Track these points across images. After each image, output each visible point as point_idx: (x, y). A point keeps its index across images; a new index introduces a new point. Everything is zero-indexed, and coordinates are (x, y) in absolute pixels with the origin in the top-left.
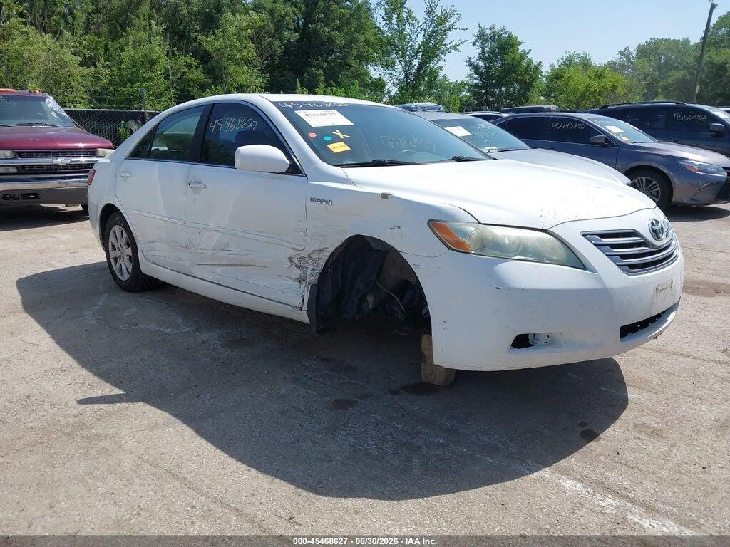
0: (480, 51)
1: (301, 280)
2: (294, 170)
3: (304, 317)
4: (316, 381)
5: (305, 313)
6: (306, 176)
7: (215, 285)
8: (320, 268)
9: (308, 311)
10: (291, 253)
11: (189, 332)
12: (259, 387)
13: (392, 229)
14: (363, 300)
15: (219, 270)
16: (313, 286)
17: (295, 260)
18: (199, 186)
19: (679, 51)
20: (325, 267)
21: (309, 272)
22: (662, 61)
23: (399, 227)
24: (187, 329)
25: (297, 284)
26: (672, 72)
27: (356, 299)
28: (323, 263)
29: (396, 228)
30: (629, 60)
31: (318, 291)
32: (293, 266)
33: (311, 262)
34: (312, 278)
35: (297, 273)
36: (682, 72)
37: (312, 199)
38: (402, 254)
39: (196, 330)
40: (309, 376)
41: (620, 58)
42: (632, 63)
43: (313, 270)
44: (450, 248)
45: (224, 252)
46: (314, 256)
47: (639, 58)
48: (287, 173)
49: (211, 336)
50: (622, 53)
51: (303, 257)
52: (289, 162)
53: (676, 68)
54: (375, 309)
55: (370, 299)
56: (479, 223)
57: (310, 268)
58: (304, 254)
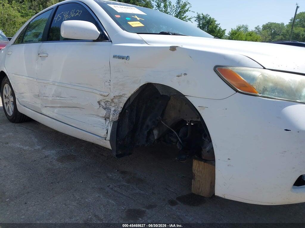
0: (198, 23)
1: (106, 118)
2: (103, 38)
3: (107, 145)
4: (115, 191)
5: (109, 142)
6: (111, 41)
7: (54, 120)
8: (120, 110)
9: (111, 141)
10: (99, 98)
11: (39, 149)
12: (73, 195)
13: (178, 76)
14: (150, 133)
15: (56, 110)
16: (114, 122)
17: (103, 104)
18: (44, 55)
19: (280, 28)
20: (124, 108)
21: (112, 112)
22: (273, 32)
23: (185, 74)
24: (38, 147)
25: (103, 121)
26: (277, 37)
27: (146, 133)
28: (122, 105)
29: (183, 75)
30: (259, 31)
31: (118, 126)
32: (101, 108)
33: (113, 105)
34: (114, 117)
35: (104, 112)
36: (281, 37)
37: (114, 57)
38: (188, 97)
39: (43, 148)
40: (111, 186)
41: (255, 30)
42: (260, 32)
43: (115, 111)
44: (237, 91)
45: (58, 98)
46: (116, 101)
47: (263, 30)
48: (98, 40)
49: (52, 153)
50: (256, 28)
51: (108, 101)
52: (99, 33)
53: (279, 35)
54: (159, 139)
55: (156, 132)
56: (264, 68)
57: (113, 109)
58: (108, 99)
